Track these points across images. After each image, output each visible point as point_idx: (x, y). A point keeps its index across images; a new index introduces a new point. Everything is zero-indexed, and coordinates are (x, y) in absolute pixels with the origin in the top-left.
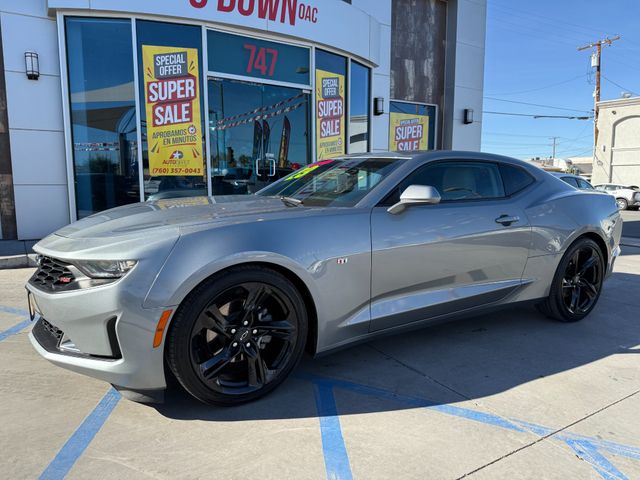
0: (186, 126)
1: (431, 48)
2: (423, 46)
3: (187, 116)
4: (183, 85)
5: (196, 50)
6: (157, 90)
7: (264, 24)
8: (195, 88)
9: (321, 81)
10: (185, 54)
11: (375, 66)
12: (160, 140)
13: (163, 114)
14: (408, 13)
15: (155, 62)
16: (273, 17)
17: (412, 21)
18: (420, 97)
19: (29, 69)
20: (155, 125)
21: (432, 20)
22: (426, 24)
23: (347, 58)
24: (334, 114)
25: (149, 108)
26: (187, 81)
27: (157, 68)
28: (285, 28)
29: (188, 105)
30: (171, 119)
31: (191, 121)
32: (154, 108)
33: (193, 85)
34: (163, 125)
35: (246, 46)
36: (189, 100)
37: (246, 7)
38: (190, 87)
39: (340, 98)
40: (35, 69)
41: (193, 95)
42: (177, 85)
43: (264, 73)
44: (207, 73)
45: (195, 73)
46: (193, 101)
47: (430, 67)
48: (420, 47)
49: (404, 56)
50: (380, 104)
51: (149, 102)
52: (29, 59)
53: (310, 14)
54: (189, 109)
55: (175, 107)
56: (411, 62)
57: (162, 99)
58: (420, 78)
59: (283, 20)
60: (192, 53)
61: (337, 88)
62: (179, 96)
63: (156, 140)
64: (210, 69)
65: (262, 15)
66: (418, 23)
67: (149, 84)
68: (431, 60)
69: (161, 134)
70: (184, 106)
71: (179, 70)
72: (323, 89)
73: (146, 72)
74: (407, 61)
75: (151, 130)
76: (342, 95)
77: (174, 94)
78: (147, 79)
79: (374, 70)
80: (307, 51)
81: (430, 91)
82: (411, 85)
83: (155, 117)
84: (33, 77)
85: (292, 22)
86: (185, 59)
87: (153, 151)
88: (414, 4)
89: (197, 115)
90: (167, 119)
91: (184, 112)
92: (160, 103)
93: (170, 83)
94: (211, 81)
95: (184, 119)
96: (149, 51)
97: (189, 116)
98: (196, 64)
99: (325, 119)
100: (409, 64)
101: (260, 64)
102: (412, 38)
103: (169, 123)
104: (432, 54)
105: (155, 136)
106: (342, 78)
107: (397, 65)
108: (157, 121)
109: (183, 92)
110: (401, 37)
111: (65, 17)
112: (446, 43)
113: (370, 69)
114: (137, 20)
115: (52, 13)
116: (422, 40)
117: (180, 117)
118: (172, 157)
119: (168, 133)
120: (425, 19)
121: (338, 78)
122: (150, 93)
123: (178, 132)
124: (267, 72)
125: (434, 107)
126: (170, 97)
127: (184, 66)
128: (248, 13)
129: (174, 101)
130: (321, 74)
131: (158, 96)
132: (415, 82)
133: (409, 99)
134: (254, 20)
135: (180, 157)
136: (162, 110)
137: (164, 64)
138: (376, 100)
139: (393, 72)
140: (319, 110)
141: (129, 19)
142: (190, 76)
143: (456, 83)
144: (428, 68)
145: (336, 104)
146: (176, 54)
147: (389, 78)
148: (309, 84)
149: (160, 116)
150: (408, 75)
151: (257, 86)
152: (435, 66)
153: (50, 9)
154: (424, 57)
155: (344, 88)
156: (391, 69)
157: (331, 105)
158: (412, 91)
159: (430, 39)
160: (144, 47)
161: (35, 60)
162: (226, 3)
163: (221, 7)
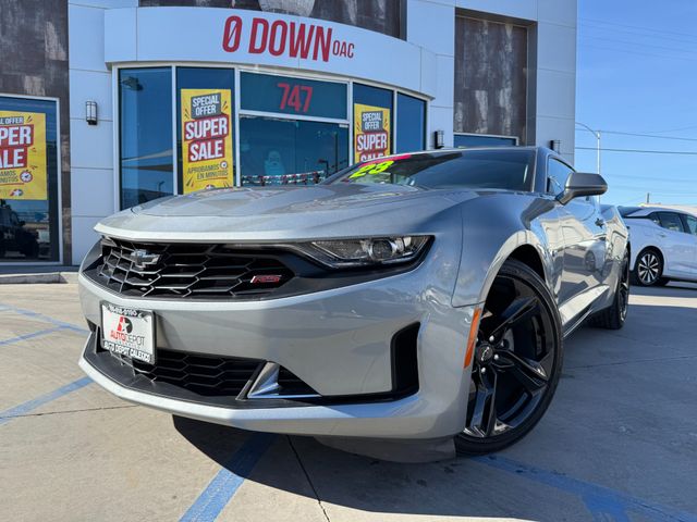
0: (218, 161)
1: (508, 78)
2: (498, 75)
3: (220, 152)
4: (216, 123)
5: (229, 91)
6: (193, 129)
7: (297, 62)
8: (228, 126)
9: (359, 115)
10: (219, 95)
11: (432, 99)
12: (195, 175)
13: (198, 151)
14: (478, 43)
15: (192, 103)
16: (304, 55)
17: (484, 50)
18: (495, 128)
19: (89, 115)
20: (190, 161)
21: (509, 48)
22: (500, 53)
23: (393, 91)
24: (377, 147)
25: (185, 146)
26: (221, 119)
27: (193, 109)
28: (319, 64)
29: (221, 142)
30: (205, 155)
31: (224, 156)
32: (190, 146)
33: (226, 123)
34: (198, 160)
35: (279, 85)
36: (222, 137)
37: (277, 47)
38: (223, 124)
39: (384, 131)
40: (94, 115)
41: (225, 132)
42: (211, 124)
43: (297, 109)
44: (238, 111)
45: (228, 112)
46: (226, 138)
47: (507, 98)
48: (494, 76)
49: (474, 86)
50: (439, 137)
51: (186, 140)
52: (89, 107)
53: (346, 50)
54: (222, 145)
55: (209, 144)
56: (483, 93)
57: (198, 137)
58: (496, 110)
59: (315, 57)
60: (226, 94)
61: (381, 122)
62: (213, 134)
63: (190, 175)
64: (242, 108)
65: (293, 54)
66: (492, 52)
67: (186, 123)
68: (508, 90)
69: (194, 169)
70: (217, 143)
71: (214, 110)
72: (363, 123)
73: (183, 113)
74: (478, 93)
75: (186, 166)
76: (387, 128)
77: (209, 132)
78: (184, 119)
79: (429, 104)
80: (345, 86)
81: (508, 122)
82: (484, 115)
83: (190, 154)
84: (93, 123)
85: (326, 58)
86: (219, 99)
87: (188, 185)
88: (486, 33)
89: (229, 151)
90: (201, 155)
91: (217, 149)
92: (195, 141)
93: (205, 122)
94: (244, 120)
95: (217, 155)
96: (187, 94)
97: (222, 152)
98: (229, 104)
99: (365, 153)
100: (481, 96)
101: (294, 101)
102: (484, 68)
103: (203, 159)
104: (509, 83)
105: (190, 171)
106: (387, 112)
107: (463, 95)
108: (192, 157)
109: (216, 130)
110: (470, 68)
111: (119, 70)
112: (527, 71)
113: (425, 102)
114: (177, 67)
115: (109, 66)
116: (496, 68)
117: (213, 153)
119: (202, 169)
120: (499, 47)
121: (381, 112)
122: (186, 132)
123: (211, 168)
124: (302, 109)
125: (515, 140)
126: (205, 135)
127: (218, 106)
128: (279, 53)
129: (209, 138)
130: (360, 108)
131: (194, 134)
132: (489, 114)
133: (482, 132)
134: (285, 59)
136: (197, 146)
137: (200, 105)
138: (436, 134)
139: (459, 103)
140: (358, 144)
141: (170, 67)
142: (223, 115)
143: (537, 114)
144: (505, 98)
145: (379, 138)
146: (211, 95)
147: (452, 111)
148: (346, 118)
149: (194, 152)
150: (479, 106)
151: (291, 123)
152: (513, 96)
153: (107, 64)
154: (499, 87)
155: (388, 122)
156: (456, 101)
157: (373, 139)
158: (485, 123)
159: (507, 68)
160: (182, 90)
161: (93, 108)
162: (258, 45)
163: (252, 50)
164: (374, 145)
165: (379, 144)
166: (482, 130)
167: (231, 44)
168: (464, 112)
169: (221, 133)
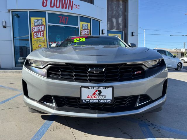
0: (42, 38)
2: (118, 14)
3: (42, 35)
5: (45, 18)
6: (34, 29)
7: (64, 10)
8: (44, 28)
9: (82, 25)
10: (42, 19)
11: (101, 21)
12: (35, 42)
13: (36, 35)
14: (113, 6)
15: (34, 21)
16: (66, 8)
17: (115, 7)
18: (118, 29)
19: (3, 25)
20: (34, 38)
21: (121, 7)
22: (119, 8)
23: (90, 18)
25: (32, 34)
26: (43, 26)
27: (34, 23)
28: (70, 11)
29: (43, 32)
31: (44, 36)
32: (34, 34)
33: (44, 27)
34: (36, 38)
35: (59, 16)
36: (43, 31)
37: (58, 6)
38: (43, 28)
39: (88, 29)
40: (5, 25)
41: (44, 30)
42: (40, 27)
43: (64, 23)
44: (47, 24)
45: (45, 24)
46: (44, 31)
47: (121, 20)
48: (117, 14)
49: (112, 17)
50: (103, 31)
51: (33, 32)
52: (3, 22)
53: (77, 7)
54: (43, 33)
55: (39, 33)
56: (115, 19)
57: (36, 31)
58: (118, 24)
59: (69, 9)
60: (44, 19)
61: (88, 27)
62: (40, 30)
63: (34, 42)
64: (48, 23)
65: (62, 8)
66: (117, 8)
67: (32, 27)
68: (121, 18)
69: (36, 40)
70: (42, 33)
71: (40, 23)
72: (83, 27)
73: (32, 24)
74: (113, 19)
75: (33, 39)
76: (89, 29)
77: (39, 30)
78: (32, 26)
79: (100, 22)
80: (77, 17)
81: (121, 27)
82: (115, 25)
83: (34, 36)
84: (5, 27)
85: (72, 9)
86: (42, 20)
87: (34, 45)
88: (115, 3)
89: (45, 35)
90: (37, 36)
91: (42, 34)
92: (35, 32)
93: (38, 27)
94: (49, 26)
95: (42, 36)
97: (43, 35)
98: (45, 22)
100: (114, 20)
101: (63, 21)
102: (115, 12)
103: (38, 37)
104: (121, 16)
105: (34, 41)
106: (89, 24)
107: (109, 20)
108: (34, 37)
109: (41, 29)
110: (111, 12)
111: (12, 12)
112: (126, 13)
113: (99, 21)
114: (29, 11)
115: (9, 11)
116: (118, 13)
117: (41, 35)
118: (39, 46)
120: (119, 7)
122: (33, 30)
123: (40, 40)
124: (66, 23)
125: (123, 32)
126: (38, 31)
127: (42, 22)
128: (59, 7)
129: (39, 31)
130: (82, 23)
132: (116, 25)
133: (114, 30)
134: (60, 9)
135: (41, 46)
137: (36, 22)
138: (102, 30)
139: (109, 22)
140: (82, 33)
141: (27, 11)
142: (43, 25)
143: (129, 25)
144: (120, 20)
145: (87, 31)
146: (40, 19)
147: (107, 24)
148: (78, 26)
149: (35, 36)
150: (114, 23)
151: (62, 27)
152: (122, 20)
153: (8, 10)
154: (119, 18)
155: (90, 27)
156: (107, 21)
157: (86, 32)
158: (115, 27)
159: (121, 12)
160: (31, 18)
161: (5, 23)
162: (52, 5)
163: (51, 6)
164: (86, 33)
165: (87, 33)
166: (115, 29)
167: (45, 5)
168: (110, 24)
169: (43, 30)
